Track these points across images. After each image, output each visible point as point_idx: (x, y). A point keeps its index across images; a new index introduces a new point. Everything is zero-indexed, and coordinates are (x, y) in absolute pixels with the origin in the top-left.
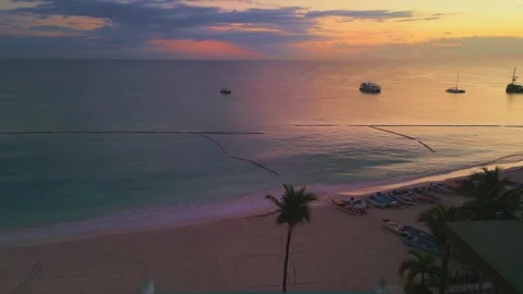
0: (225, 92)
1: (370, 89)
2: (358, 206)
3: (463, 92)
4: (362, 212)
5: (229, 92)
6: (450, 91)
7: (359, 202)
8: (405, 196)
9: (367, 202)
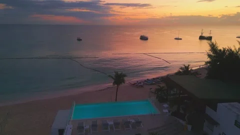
0: (79, 40)
1: (144, 38)
2: (140, 84)
3: (181, 39)
4: (142, 86)
5: (81, 40)
6: (176, 39)
7: (140, 83)
8: (158, 80)
9: (144, 83)
